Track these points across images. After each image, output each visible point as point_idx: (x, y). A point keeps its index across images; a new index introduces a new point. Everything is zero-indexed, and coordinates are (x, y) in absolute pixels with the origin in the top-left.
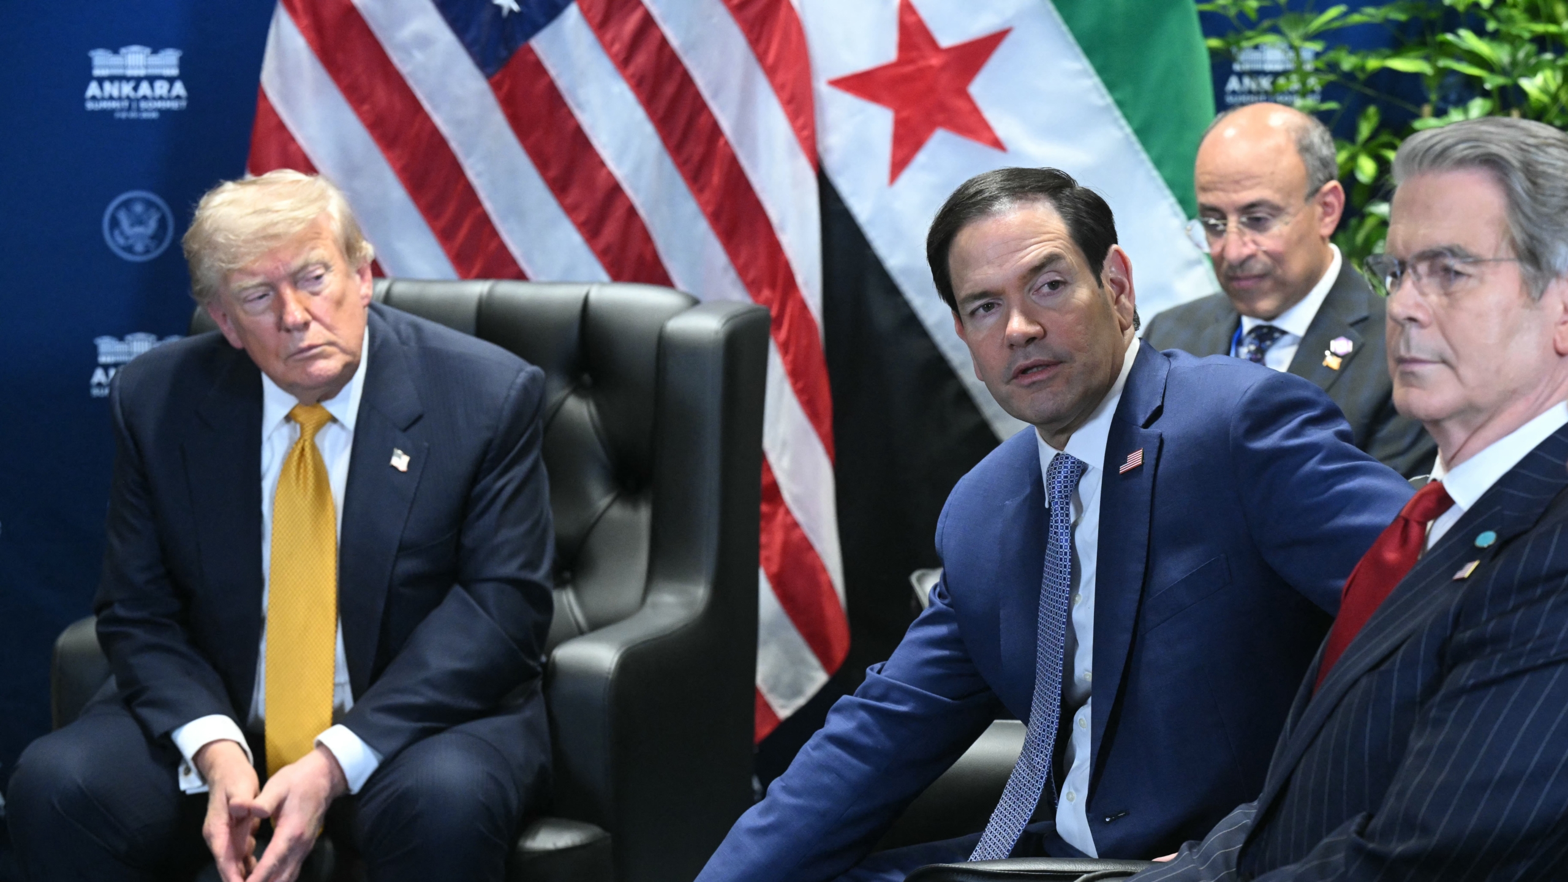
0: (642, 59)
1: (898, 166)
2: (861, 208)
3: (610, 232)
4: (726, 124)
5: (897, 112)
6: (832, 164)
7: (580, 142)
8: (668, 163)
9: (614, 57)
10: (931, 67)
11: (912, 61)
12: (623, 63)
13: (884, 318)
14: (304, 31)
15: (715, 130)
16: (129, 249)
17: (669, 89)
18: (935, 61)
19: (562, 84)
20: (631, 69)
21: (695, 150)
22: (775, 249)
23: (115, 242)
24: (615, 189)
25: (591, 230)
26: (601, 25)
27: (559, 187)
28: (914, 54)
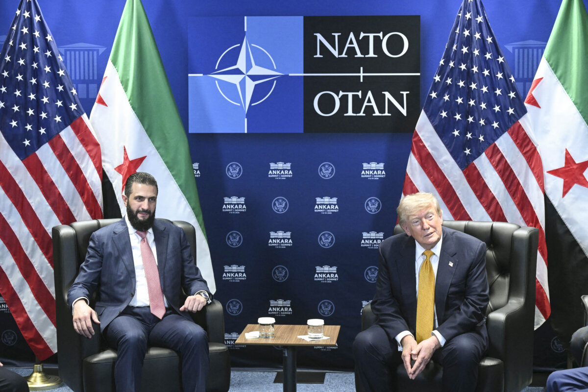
0: (500, 166)
1: (565, 193)
2: (555, 203)
3: (492, 208)
4: (521, 182)
5: (564, 179)
6: (548, 192)
7: (485, 186)
8: (507, 191)
9: (493, 166)
10: (573, 168)
11: (569, 167)
12: (496, 167)
13: (561, 231)
14: (417, 159)
15: (519, 183)
16: (371, 211)
17: (507, 173)
18: (575, 167)
19: (481, 172)
20: (498, 169)
21: (513, 188)
22: (533, 213)
23: (367, 209)
24: (494, 198)
25: (487, 208)
26: (490, 158)
27: (480, 197)
28: (569, 165)
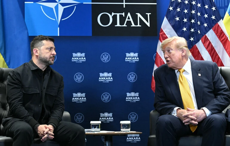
0: (209, 48)
4: (220, 57)
16: (131, 80)
19: (200, 51)
21: (216, 60)
23: (129, 79)
26: (204, 43)
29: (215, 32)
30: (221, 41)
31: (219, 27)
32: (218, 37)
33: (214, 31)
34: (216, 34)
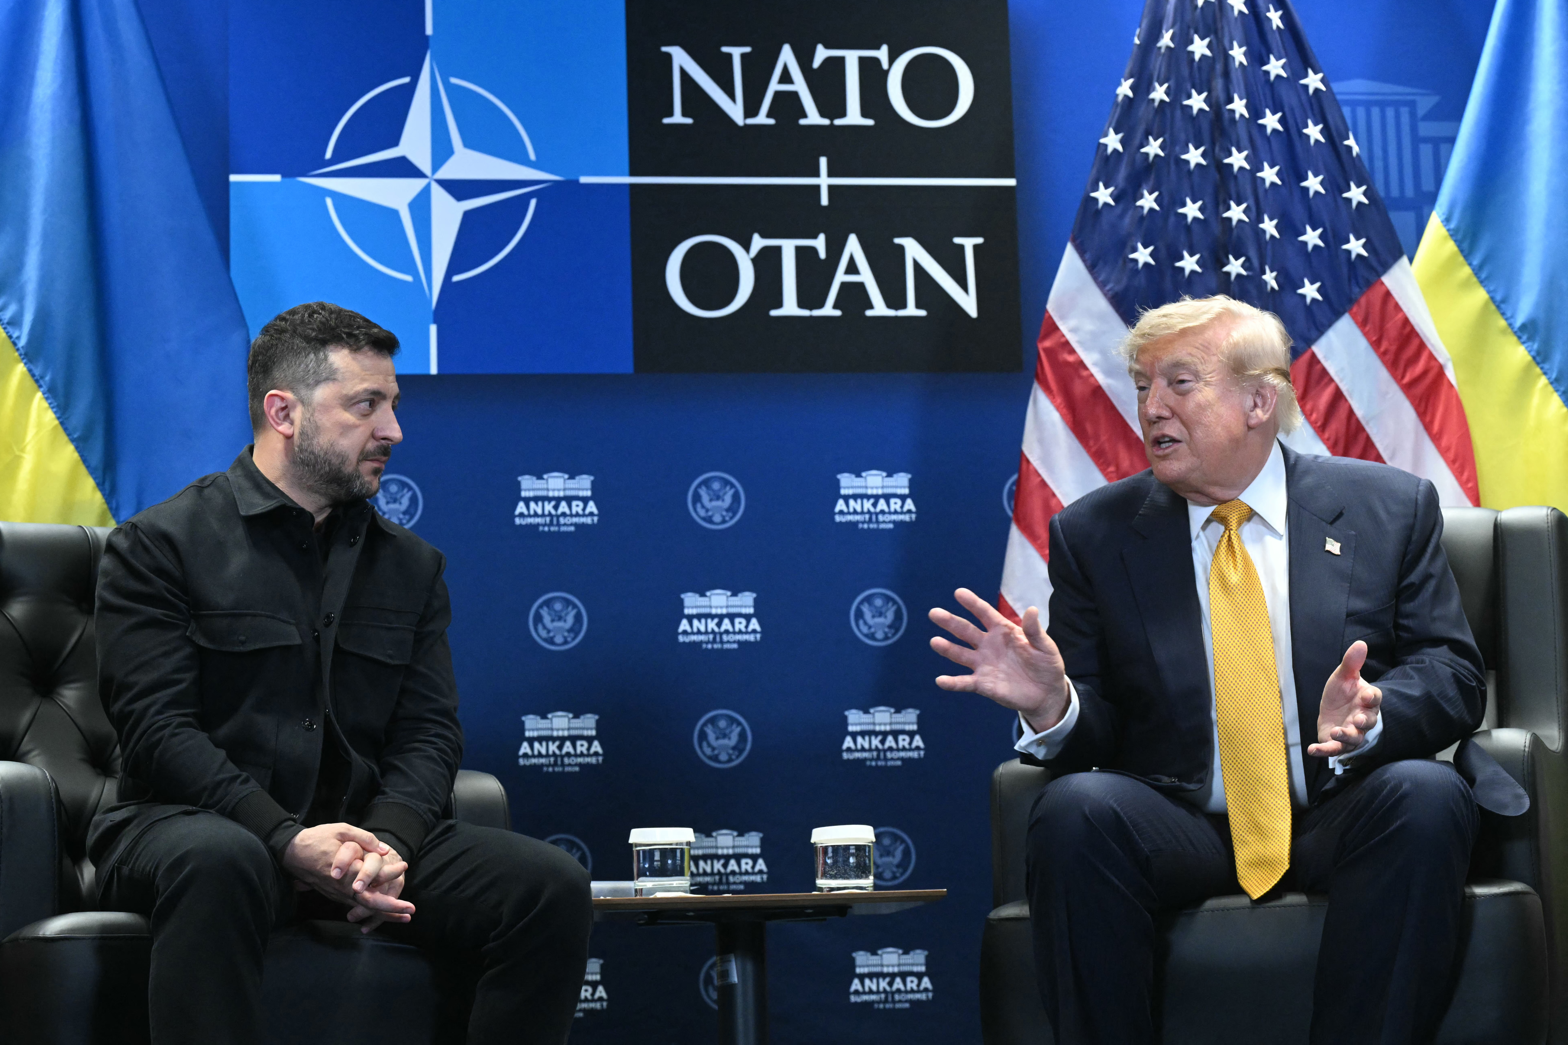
0: (1335, 427)
9: (1313, 424)
12: (1320, 429)
16: (872, 637)
29: (1366, 334)
30: (1407, 389)
31: (1391, 307)
32: (1385, 363)
33: (1363, 324)
34: (1376, 344)
